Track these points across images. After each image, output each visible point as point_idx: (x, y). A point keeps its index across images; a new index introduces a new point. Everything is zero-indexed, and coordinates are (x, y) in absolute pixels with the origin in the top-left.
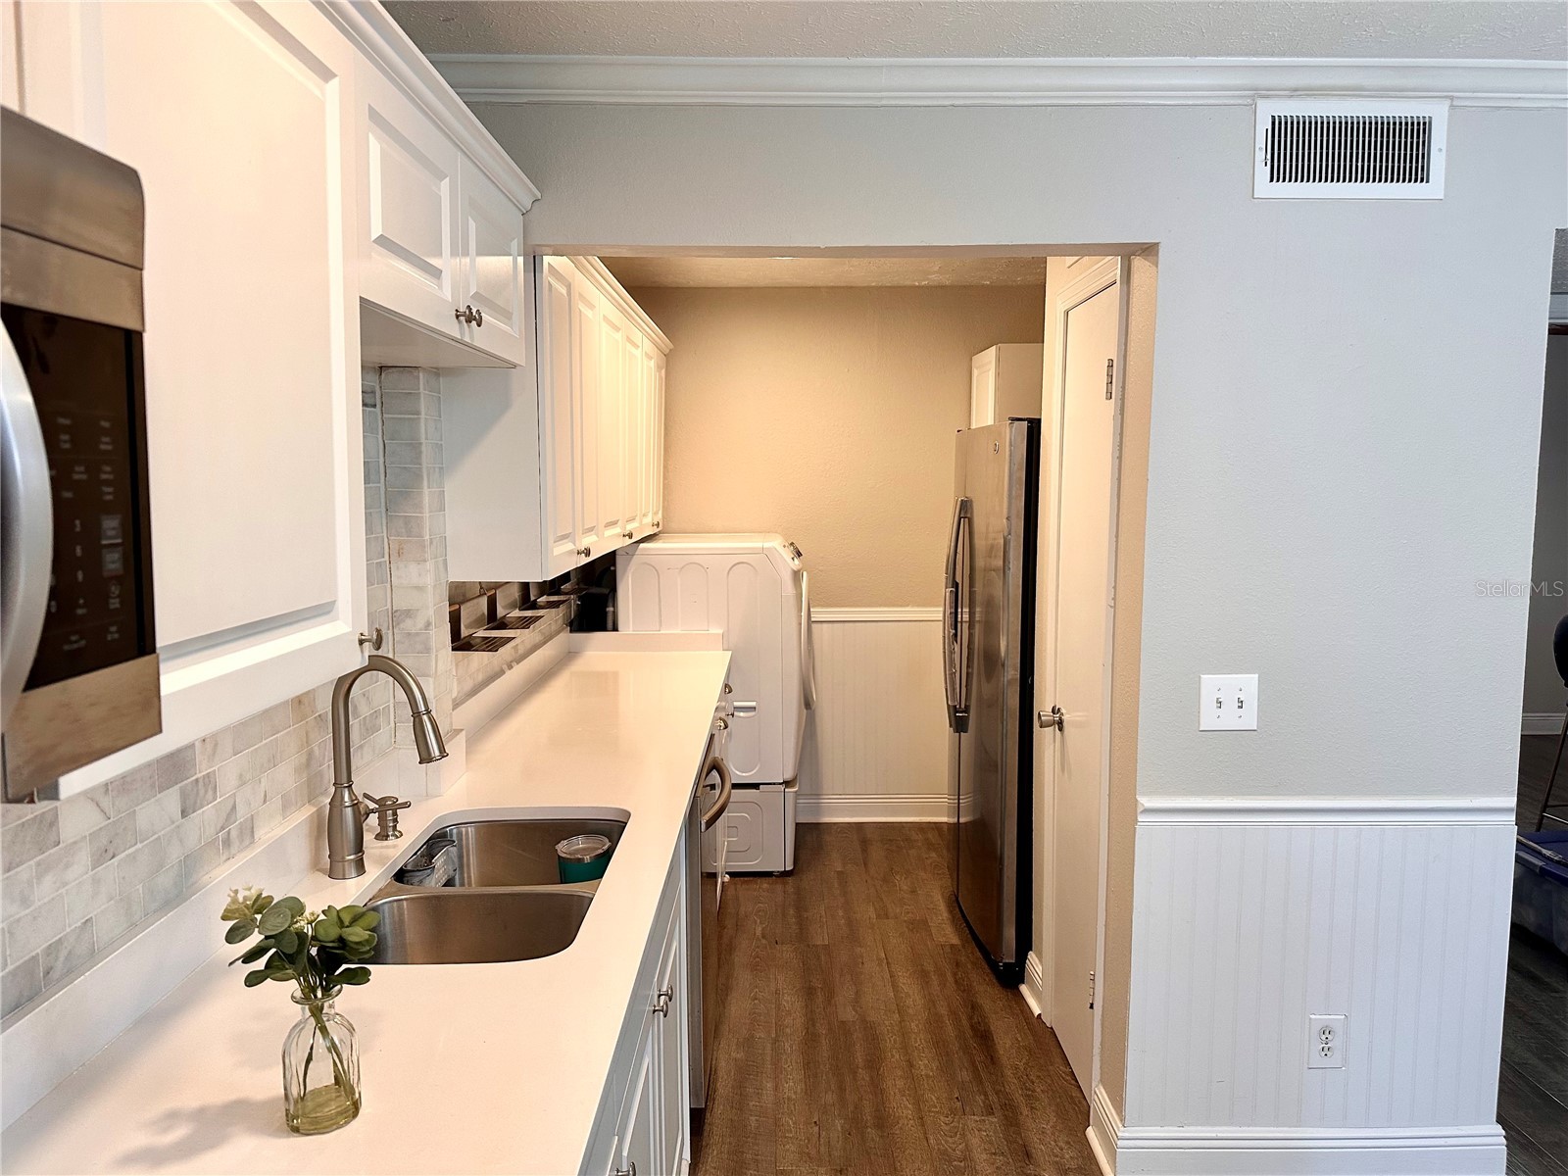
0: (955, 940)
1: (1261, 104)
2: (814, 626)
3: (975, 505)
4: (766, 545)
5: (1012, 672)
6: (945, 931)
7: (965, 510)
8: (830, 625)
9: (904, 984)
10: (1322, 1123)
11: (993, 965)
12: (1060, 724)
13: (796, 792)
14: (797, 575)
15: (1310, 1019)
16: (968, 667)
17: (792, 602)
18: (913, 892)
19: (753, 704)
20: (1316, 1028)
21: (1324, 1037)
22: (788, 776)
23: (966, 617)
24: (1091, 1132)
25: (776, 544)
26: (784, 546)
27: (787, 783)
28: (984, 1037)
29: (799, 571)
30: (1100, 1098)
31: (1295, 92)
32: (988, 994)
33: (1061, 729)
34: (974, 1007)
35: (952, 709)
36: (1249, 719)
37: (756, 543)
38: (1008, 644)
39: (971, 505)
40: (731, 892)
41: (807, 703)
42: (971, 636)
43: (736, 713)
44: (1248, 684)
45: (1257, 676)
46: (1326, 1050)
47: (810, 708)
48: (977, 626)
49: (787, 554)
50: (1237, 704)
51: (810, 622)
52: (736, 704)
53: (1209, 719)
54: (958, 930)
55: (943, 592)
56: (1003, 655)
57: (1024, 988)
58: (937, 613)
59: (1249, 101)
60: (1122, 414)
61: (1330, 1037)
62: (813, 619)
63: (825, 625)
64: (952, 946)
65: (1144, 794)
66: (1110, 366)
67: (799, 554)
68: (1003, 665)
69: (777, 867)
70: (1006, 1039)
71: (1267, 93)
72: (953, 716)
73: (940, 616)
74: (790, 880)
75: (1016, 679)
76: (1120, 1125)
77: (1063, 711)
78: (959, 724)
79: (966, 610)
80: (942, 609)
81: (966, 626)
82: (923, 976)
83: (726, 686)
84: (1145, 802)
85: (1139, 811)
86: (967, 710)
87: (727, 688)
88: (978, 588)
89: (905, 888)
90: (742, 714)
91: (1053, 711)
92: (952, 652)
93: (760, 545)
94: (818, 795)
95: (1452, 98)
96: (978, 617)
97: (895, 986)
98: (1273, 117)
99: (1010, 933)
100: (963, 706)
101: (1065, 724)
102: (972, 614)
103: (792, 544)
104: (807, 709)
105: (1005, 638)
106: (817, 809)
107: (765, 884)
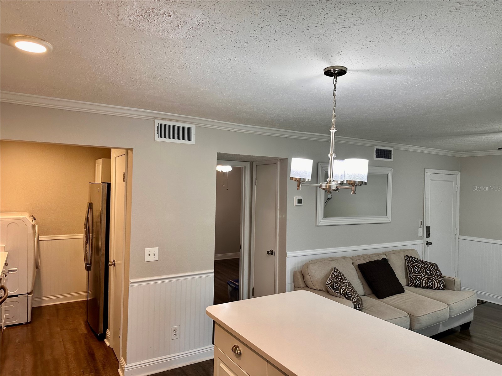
0: (86, 332)
1: (156, 120)
2: (40, 242)
3: (93, 204)
4: (22, 217)
5: (103, 252)
6: (83, 330)
7: (90, 206)
8: (46, 241)
9: (68, 346)
10: (175, 352)
11: (96, 335)
12: (114, 265)
13: (32, 296)
14: (34, 226)
15: (171, 328)
16: (91, 251)
17: (32, 235)
18: (73, 321)
19: (16, 269)
20: (173, 330)
21: (174, 332)
22: (29, 291)
23: (91, 236)
24: (119, 370)
25: (26, 216)
26: (29, 217)
27: (29, 294)
28: (92, 355)
29: (34, 225)
30: (122, 360)
31: (163, 119)
32: (94, 344)
33: (115, 266)
34: (90, 348)
35: (86, 264)
36: (156, 258)
37: (19, 216)
38: (102, 244)
39: (92, 205)
40: (6, 332)
41: (37, 267)
42: (92, 242)
43: (9, 272)
44: (156, 250)
45: (158, 248)
46: (175, 335)
47: (38, 269)
48: (94, 239)
49: (30, 220)
50: (153, 255)
51: (38, 240)
52: (9, 269)
53: (147, 259)
54: (87, 328)
55: (84, 230)
56: (100, 247)
57: (105, 340)
58: (82, 236)
59: (153, 119)
60: (127, 186)
61: (176, 331)
62: (40, 240)
63: (44, 241)
64: (85, 333)
65: (131, 279)
66: (124, 174)
67: (35, 219)
68: (100, 250)
69: (25, 321)
70: (99, 354)
71: (158, 118)
72: (86, 266)
73: (83, 237)
74: (29, 325)
75: (104, 254)
76: (125, 364)
77: (115, 261)
78: (88, 268)
79: (91, 234)
80: (83, 234)
81: (91, 239)
82: (74, 343)
83: (6, 263)
84: (131, 281)
85: (130, 283)
86: (91, 264)
87: (6, 264)
88: (94, 229)
89: (71, 320)
90: (12, 272)
91: (113, 262)
92: (86, 247)
93: (20, 217)
94: (41, 297)
95: (196, 124)
96: (94, 236)
97: (65, 347)
98: (159, 124)
99: (101, 326)
100: (90, 263)
101: (116, 264)
102: (92, 236)
103: (32, 216)
104: (37, 269)
105: (101, 242)
106: (41, 302)
107: (20, 328)
